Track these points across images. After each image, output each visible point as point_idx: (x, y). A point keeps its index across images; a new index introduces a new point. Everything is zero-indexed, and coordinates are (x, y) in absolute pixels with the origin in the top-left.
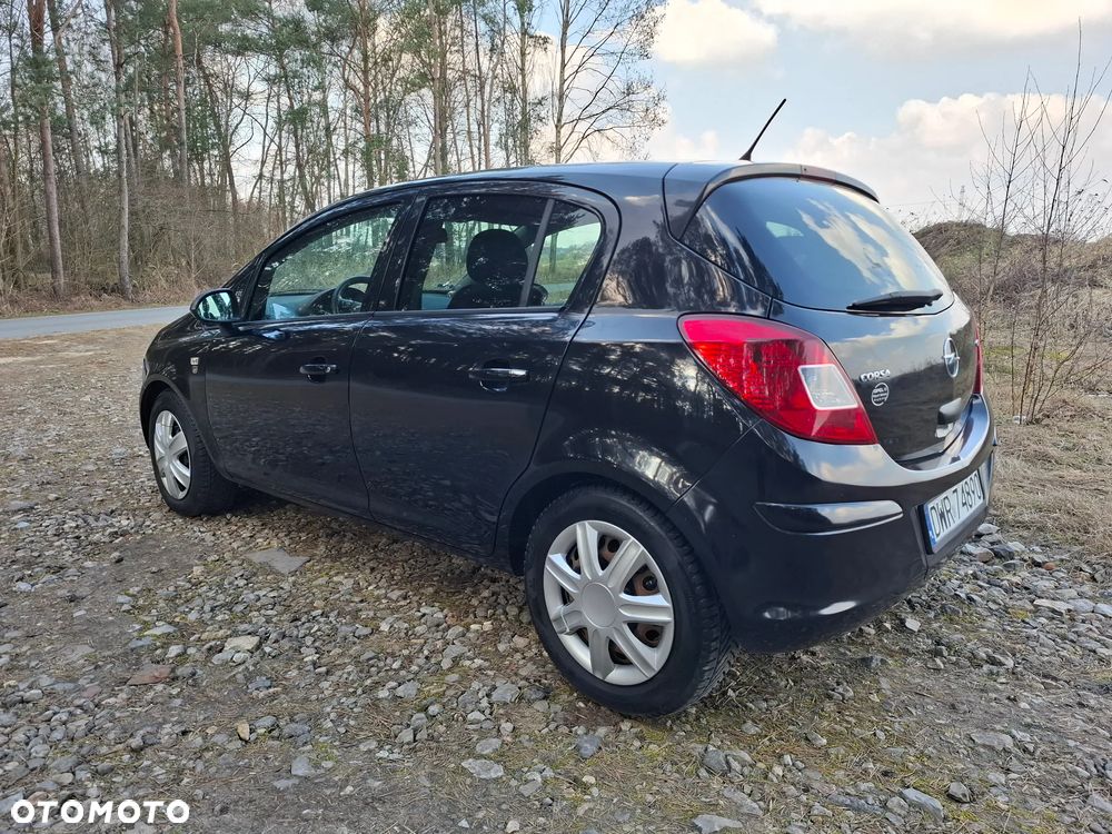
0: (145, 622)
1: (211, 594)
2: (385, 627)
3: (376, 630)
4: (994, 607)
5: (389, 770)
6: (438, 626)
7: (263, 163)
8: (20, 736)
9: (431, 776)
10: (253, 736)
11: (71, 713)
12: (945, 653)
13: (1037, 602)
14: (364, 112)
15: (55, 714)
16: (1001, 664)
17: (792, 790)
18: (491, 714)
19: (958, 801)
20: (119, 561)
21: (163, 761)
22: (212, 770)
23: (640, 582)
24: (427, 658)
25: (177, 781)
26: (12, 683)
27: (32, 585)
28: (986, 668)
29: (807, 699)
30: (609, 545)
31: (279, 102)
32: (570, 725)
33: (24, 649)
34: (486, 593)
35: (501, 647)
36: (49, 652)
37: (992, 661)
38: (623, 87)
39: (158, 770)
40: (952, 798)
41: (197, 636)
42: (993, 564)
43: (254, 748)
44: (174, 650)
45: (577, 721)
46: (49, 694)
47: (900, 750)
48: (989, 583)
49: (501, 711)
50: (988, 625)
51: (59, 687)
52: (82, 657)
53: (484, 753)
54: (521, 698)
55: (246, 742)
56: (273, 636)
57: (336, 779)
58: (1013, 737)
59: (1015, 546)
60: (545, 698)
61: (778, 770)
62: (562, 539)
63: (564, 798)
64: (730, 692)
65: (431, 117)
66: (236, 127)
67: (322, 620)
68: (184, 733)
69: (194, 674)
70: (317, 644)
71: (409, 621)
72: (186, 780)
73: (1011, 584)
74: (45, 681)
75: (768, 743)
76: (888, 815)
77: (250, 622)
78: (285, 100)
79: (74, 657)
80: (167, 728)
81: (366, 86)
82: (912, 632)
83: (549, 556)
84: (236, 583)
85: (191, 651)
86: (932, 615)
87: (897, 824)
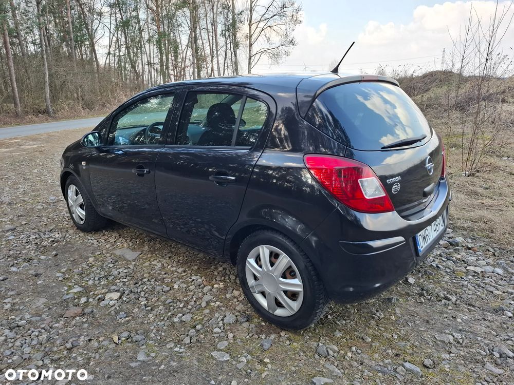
0: (70, 286)
1: (98, 271)
2: (176, 287)
3: (172, 288)
4: (448, 270)
5: (180, 357)
6: (200, 285)
7: (110, 46)
8: (18, 343)
9: (198, 360)
10: (120, 341)
11: (39, 332)
12: (425, 295)
13: (468, 268)
14: (157, 20)
15: (33, 332)
16: (450, 300)
17: (355, 364)
18: (224, 329)
19: (428, 368)
20: (56, 255)
21: (81, 354)
22: (103, 358)
23: (288, 273)
24: (195, 301)
25: (88, 363)
26: (13, 317)
27: (18, 268)
28: (443, 301)
29: (363, 319)
30: (274, 256)
31: (116, 16)
32: (258, 334)
33: (17, 300)
34: (221, 269)
35: (228, 296)
36: (28, 302)
37: (446, 298)
38: (281, 5)
39: (79, 359)
40: (425, 366)
41: (93, 292)
42: (449, 249)
43: (120, 347)
44: (83, 300)
45: (262, 332)
46: (29, 322)
47: (403, 343)
48: (447, 258)
49: (228, 328)
50: (445, 279)
51: (34, 319)
52: (43, 304)
53: (221, 348)
54: (237, 321)
55: (117, 344)
56: (127, 292)
57: (157, 362)
58: (453, 336)
59: (459, 239)
60: (247, 321)
61: (350, 354)
62: (253, 252)
63: (256, 370)
64: (329, 317)
65: (189, 22)
66: (96, 30)
67: (148, 283)
68: (90, 340)
69: (92, 312)
70: (146, 295)
71: (187, 283)
72: (92, 363)
73: (457, 259)
74: (27, 316)
75: (345, 341)
76: (397, 375)
77: (116, 285)
78: (118, 15)
79: (39, 304)
80: (82, 338)
81: (157, 8)
82: (411, 284)
83: (248, 259)
84: (109, 265)
85: (91, 300)
86: (420, 275)
87: (401, 379)
